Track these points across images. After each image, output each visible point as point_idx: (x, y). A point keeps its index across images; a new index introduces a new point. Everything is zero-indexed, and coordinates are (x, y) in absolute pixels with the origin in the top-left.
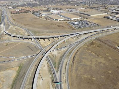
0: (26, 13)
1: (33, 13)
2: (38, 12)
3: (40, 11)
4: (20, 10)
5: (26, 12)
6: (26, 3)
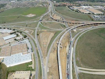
0: (64, 6)
1: (69, 7)
2: (72, 6)
3: (74, 6)
4: (60, 4)
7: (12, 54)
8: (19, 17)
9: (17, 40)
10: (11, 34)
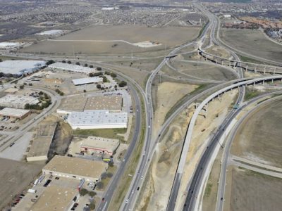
0: (252, 28)
1: (267, 31)
2: (278, 30)
4: (242, 23)
5: (254, 26)
6: (265, 10)
7: (88, 109)
8: (115, 45)
9: (103, 89)
10: (91, 75)
